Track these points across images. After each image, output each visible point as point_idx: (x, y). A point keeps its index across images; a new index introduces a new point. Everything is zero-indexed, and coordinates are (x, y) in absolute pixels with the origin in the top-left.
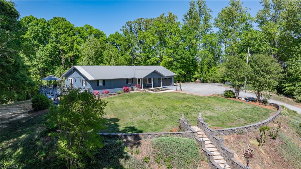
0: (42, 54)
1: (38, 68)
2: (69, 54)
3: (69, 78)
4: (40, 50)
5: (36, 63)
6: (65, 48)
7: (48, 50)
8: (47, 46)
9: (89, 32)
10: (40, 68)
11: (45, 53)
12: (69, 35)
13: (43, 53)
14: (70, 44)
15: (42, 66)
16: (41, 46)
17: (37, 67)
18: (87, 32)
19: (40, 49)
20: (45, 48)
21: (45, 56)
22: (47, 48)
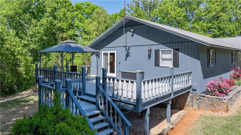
0: (35, 30)
1: (29, 50)
2: (69, 33)
3: (103, 52)
4: (32, 26)
5: (26, 42)
6: (64, 25)
7: (43, 26)
8: (41, 20)
9: (92, 8)
10: (31, 48)
11: (39, 29)
12: (68, 10)
13: (37, 29)
14: (70, 21)
15: (35, 47)
16: (34, 21)
17: (28, 48)
18: (90, 8)
19: (33, 24)
20: (39, 24)
21: (38, 33)
22: (41, 23)
